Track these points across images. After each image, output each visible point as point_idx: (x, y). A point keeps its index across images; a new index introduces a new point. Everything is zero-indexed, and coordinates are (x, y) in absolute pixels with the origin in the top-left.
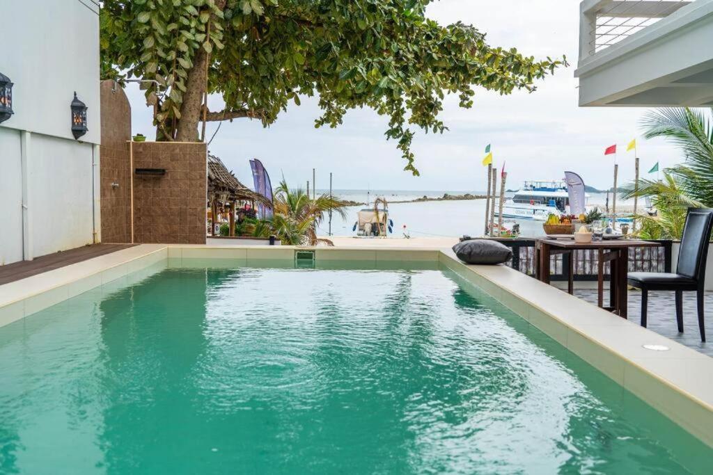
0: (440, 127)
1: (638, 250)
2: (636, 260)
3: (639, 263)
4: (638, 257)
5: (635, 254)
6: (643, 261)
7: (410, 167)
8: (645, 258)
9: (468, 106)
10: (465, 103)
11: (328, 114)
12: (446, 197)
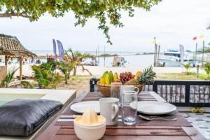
0: (121, 25)
1: (201, 87)
2: (200, 94)
3: (202, 96)
4: (201, 92)
5: (200, 90)
6: (204, 94)
7: (109, 41)
8: (206, 92)
9: (132, 16)
10: (131, 15)
11: (79, 21)
12: (145, 54)
